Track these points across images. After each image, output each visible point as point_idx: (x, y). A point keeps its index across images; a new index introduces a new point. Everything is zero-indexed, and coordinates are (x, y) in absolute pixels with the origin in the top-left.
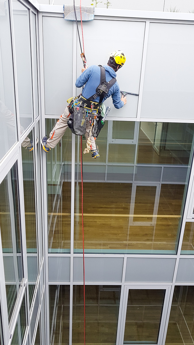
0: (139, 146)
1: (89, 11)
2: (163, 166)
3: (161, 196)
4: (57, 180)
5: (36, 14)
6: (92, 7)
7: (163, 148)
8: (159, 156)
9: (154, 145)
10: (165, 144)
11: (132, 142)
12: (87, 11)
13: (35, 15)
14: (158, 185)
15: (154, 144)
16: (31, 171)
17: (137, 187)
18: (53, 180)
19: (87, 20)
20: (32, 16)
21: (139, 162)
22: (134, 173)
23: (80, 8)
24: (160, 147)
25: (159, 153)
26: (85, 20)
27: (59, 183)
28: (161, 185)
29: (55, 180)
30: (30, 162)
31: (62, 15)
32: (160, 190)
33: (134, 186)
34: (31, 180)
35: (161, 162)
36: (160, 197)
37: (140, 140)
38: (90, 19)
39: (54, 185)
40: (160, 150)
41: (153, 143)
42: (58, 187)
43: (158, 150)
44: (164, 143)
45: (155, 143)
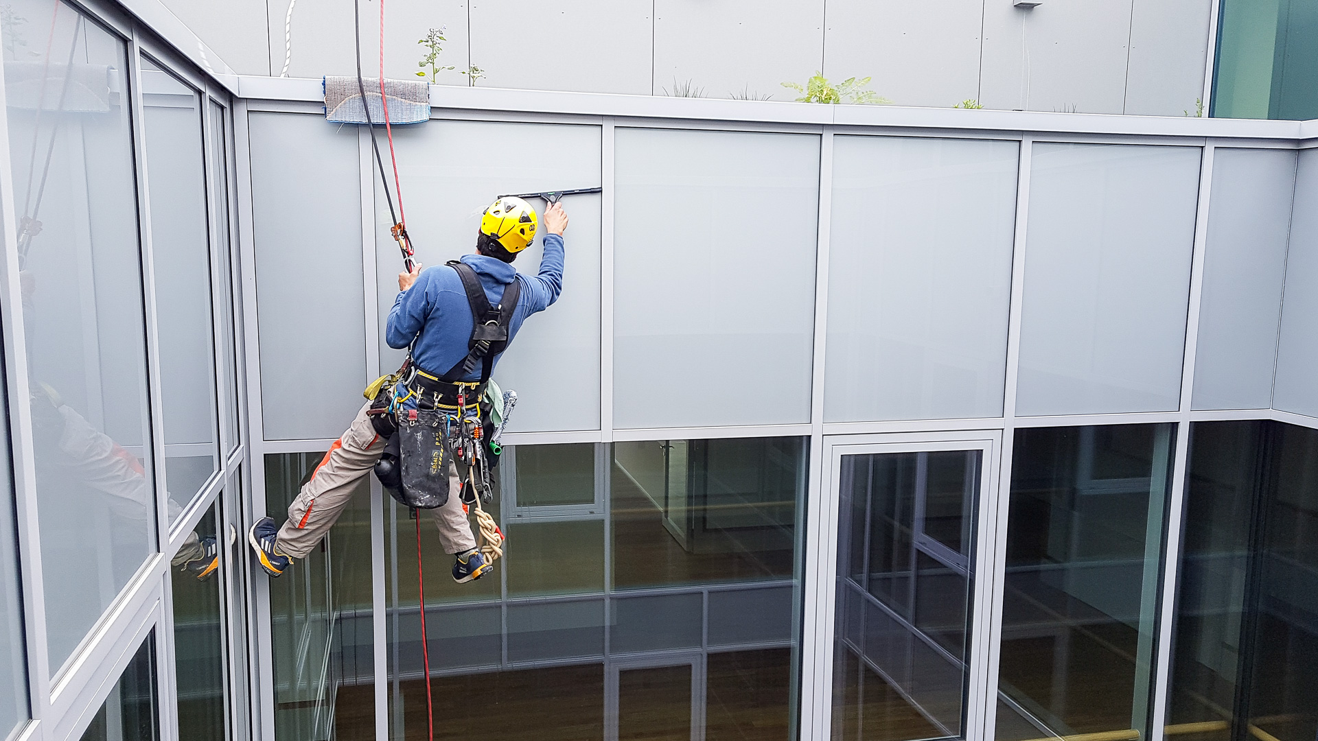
0: (617, 524)
1: (411, 95)
2: (705, 588)
3: (710, 701)
4: (314, 684)
5: (226, 105)
6: (422, 82)
7: (698, 526)
8: (688, 553)
9: (666, 517)
10: (705, 510)
11: (592, 513)
12: (403, 95)
13: (222, 108)
14: (695, 657)
15: (666, 512)
16: (211, 658)
17: (623, 673)
18: (301, 684)
19: (404, 121)
20: (210, 112)
21: (619, 582)
22: (607, 623)
23: (382, 86)
24: (689, 520)
25: (688, 542)
26: (400, 122)
27: (321, 695)
28: (705, 660)
29: (305, 684)
30: (205, 622)
31: (321, 108)
32: (705, 677)
33: (609, 673)
34: (208, 693)
35: (697, 576)
36: (708, 703)
37: (616, 501)
38: (415, 120)
39: (303, 704)
40: (691, 533)
41: (661, 509)
42: (317, 710)
43: (681, 533)
44: (702, 507)
45: (669, 508)
